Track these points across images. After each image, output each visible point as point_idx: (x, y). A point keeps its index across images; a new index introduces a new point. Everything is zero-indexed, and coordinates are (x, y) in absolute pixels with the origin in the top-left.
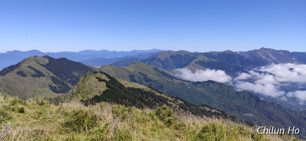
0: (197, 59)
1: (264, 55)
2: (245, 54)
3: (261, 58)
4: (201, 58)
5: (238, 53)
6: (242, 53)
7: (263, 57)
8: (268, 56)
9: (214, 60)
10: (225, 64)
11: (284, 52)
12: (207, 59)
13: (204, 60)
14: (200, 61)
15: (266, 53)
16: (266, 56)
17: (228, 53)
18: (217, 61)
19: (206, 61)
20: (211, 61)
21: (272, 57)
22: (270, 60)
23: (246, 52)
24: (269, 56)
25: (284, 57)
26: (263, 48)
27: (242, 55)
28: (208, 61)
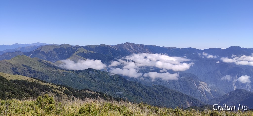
0: (78, 51)
1: (128, 48)
2: (115, 47)
4: (81, 51)
5: (110, 46)
6: (113, 46)
7: (127, 49)
8: (130, 48)
9: (92, 52)
10: (101, 54)
11: (141, 45)
12: (87, 51)
13: (84, 52)
14: (80, 53)
15: (129, 46)
16: (130, 49)
17: (103, 46)
18: (94, 52)
19: (86, 53)
20: (90, 52)
21: (133, 49)
22: (132, 51)
23: (116, 46)
24: (131, 48)
25: (141, 49)
26: (127, 43)
27: (112, 47)
28: (87, 53)
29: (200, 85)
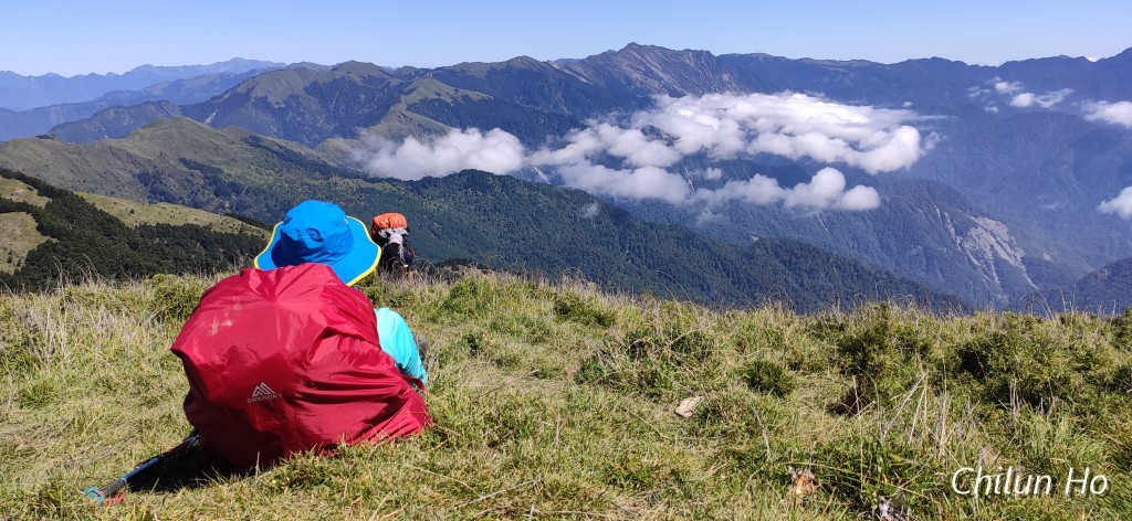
0: (414, 94)
1: (639, 69)
2: (579, 69)
3: (629, 80)
4: (427, 90)
5: (556, 66)
6: (567, 63)
7: (635, 76)
8: (648, 73)
9: (475, 95)
10: (516, 105)
11: (698, 54)
12: (451, 90)
13: (439, 95)
14: (424, 101)
15: (641, 63)
16: (645, 74)
17: (523, 66)
18: (485, 96)
19: (449, 101)
20: (466, 97)
21: (661, 75)
22: (655, 84)
23: (582, 62)
24: (652, 72)
25: (697, 74)
26: (632, 46)
27: (567, 71)
28: (455, 101)
29: (973, 232)
